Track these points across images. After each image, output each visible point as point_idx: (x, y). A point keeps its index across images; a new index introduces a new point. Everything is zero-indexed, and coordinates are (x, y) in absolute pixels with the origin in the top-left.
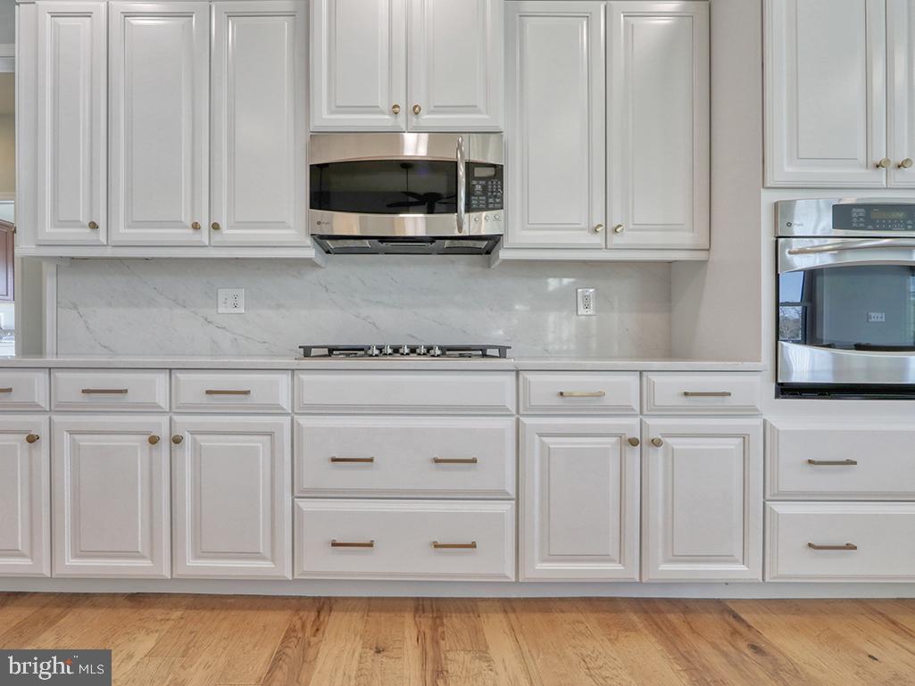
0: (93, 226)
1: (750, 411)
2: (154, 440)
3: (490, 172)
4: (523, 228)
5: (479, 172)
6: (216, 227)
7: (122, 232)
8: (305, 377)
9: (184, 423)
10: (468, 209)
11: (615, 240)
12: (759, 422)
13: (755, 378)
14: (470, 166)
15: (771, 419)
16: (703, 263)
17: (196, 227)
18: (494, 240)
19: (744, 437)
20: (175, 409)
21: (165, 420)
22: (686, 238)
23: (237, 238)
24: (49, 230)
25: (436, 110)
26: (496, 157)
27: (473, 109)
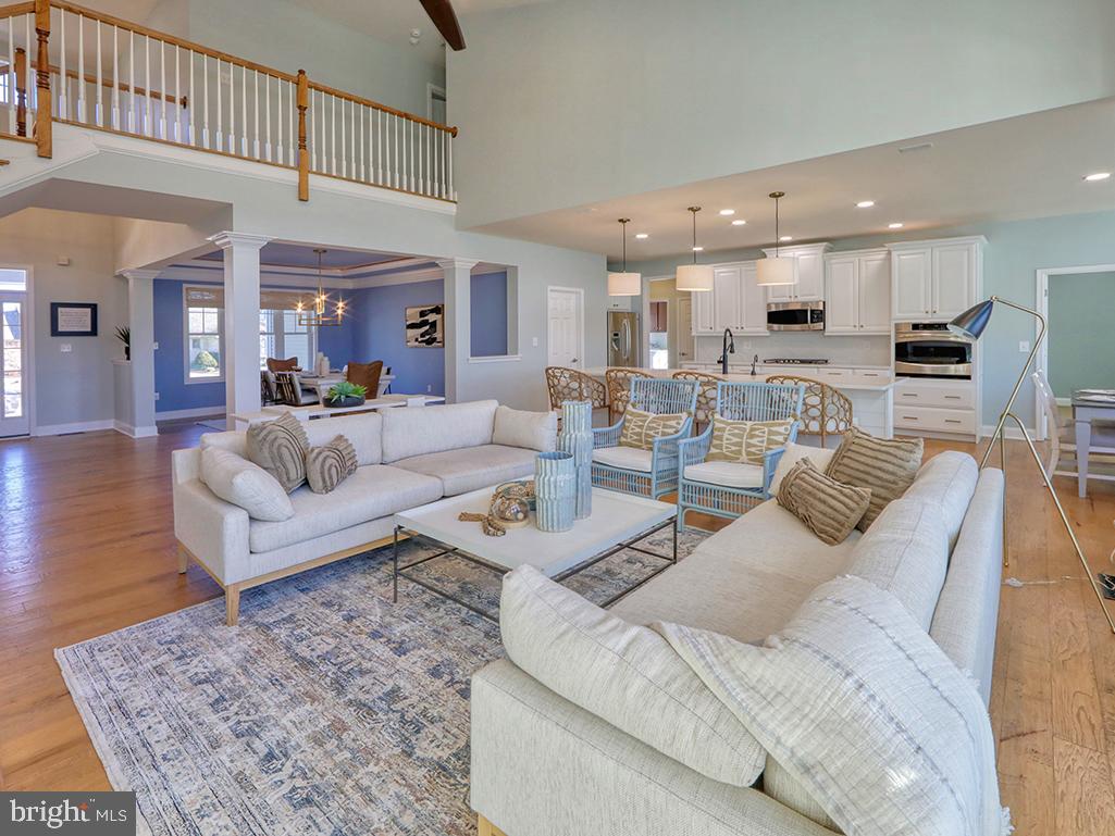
0: (711, 328)
3: (819, 312)
4: (831, 327)
5: (815, 312)
7: (718, 329)
11: (861, 329)
14: (812, 311)
17: (737, 328)
23: (749, 330)
24: (700, 329)
25: (802, 296)
26: (821, 308)
27: (814, 295)
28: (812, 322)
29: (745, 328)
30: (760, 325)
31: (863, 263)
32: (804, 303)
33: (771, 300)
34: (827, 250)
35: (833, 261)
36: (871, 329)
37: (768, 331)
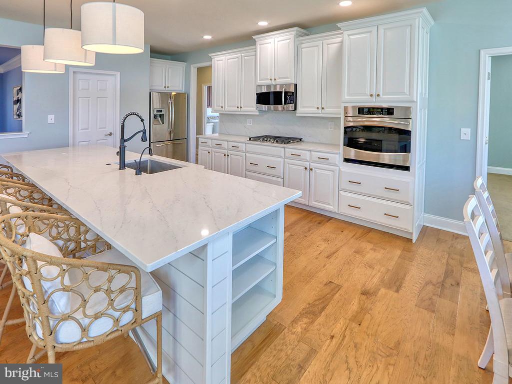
0: (222, 107)
1: (335, 165)
2: (225, 155)
3: (291, 94)
4: (302, 108)
5: (289, 94)
7: (227, 108)
8: (248, 145)
11: (323, 111)
12: (338, 168)
13: (337, 156)
14: (286, 92)
15: (341, 168)
19: (334, 171)
20: (228, 149)
23: (245, 109)
24: (216, 108)
25: (280, 78)
26: (292, 90)
27: (287, 78)
28: (285, 104)
29: (243, 108)
30: (251, 106)
31: (325, 47)
33: (259, 82)
34: (299, 35)
35: (303, 45)
36: (330, 111)
37: (257, 111)
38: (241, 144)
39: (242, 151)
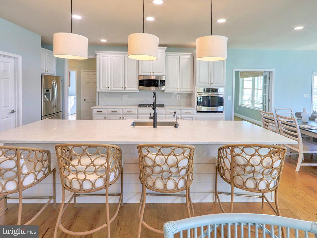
0: (108, 88)
1: (193, 114)
2: (120, 118)
3: (163, 81)
4: (168, 88)
5: (161, 81)
6: (126, 88)
7: (112, 88)
8: (139, 110)
9: (124, 116)
10: (160, 86)
11: (180, 90)
12: (194, 116)
13: (194, 110)
14: (160, 80)
15: (196, 115)
16: (192, 93)
17: (123, 88)
18: (164, 91)
19: (193, 118)
20: (123, 114)
21: (121, 115)
22: (190, 90)
23: (129, 89)
24: (102, 88)
25: (156, 72)
26: (163, 79)
27: (161, 72)
29: (127, 88)
30: (134, 87)
31: (181, 59)
32: (157, 76)
33: (141, 74)
35: (169, 57)
36: (185, 90)
37: (138, 90)
38: (133, 110)
39: (135, 114)
